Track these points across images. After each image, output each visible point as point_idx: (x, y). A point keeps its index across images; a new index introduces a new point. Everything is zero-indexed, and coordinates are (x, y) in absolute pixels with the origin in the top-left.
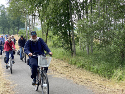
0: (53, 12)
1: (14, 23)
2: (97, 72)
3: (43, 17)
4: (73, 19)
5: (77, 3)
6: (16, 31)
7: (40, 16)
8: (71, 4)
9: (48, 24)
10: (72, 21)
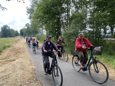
0: (51, 27)
1: (33, 31)
3: (47, 29)
4: (61, 30)
5: (63, 22)
6: (34, 35)
7: (45, 29)
9: (50, 32)
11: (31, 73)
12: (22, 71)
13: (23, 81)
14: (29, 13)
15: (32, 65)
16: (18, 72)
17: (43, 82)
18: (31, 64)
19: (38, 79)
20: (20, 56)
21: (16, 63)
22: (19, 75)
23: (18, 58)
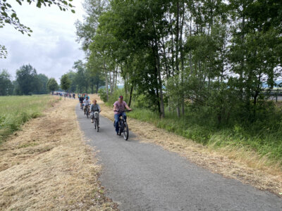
0: (137, 68)
1: (92, 80)
2: (190, 137)
3: (126, 73)
4: (162, 77)
5: (165, 58)
6: (95, 89)
7: (122, 72)
8: (158, 58)
9: (132, 82)
10: (160, 79)
11: (91, 182)
12: (69, 177)
13: (72, 202)
14: (82, 37)
15: (90, 163)
16: (58, 179)
17: (119, 203)
18: (88, 160)
19: (107, 196)
20: (63, 139)
21: (53, 157)
22: (61, 186)
23: (57, 145)
